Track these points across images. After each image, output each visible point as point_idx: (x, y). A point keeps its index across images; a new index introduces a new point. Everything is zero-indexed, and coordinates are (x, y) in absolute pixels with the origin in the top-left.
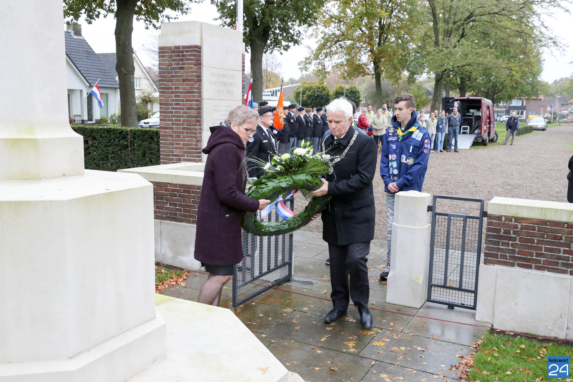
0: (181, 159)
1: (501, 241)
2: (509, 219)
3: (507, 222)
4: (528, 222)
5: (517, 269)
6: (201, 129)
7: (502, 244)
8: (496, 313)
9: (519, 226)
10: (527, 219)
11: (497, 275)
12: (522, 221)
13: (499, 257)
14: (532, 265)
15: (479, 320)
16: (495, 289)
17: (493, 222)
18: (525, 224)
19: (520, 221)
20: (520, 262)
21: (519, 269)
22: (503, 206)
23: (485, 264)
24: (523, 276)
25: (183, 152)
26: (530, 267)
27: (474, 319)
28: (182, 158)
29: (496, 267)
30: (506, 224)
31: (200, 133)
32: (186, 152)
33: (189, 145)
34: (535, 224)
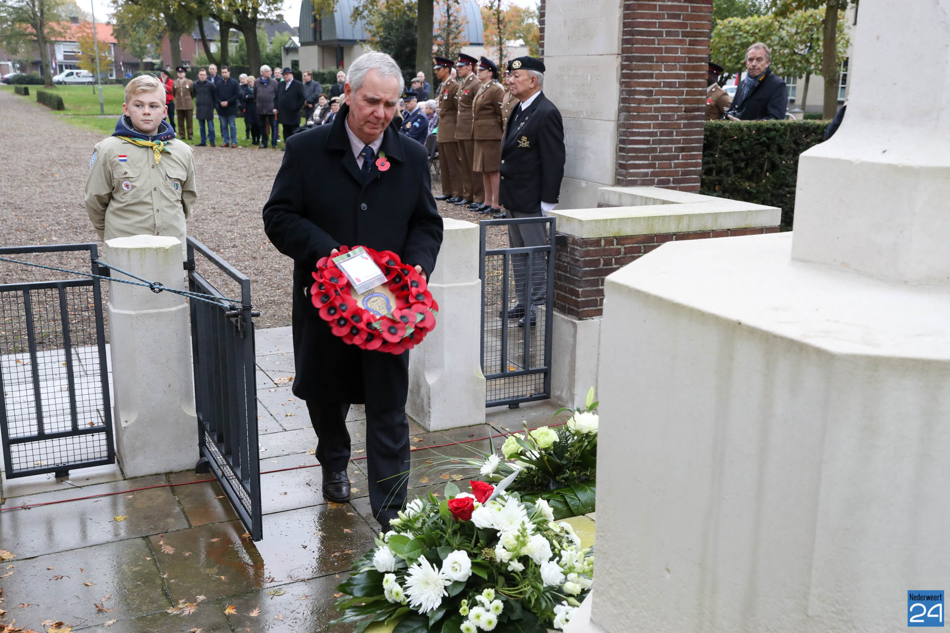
1: (600, 278)
2: (609, 241)
3: (607, 247)
4: (632, 242)
9: (622, 250)
10: (631, 237)
11: (599, 332)
12: (626, 242)
13: (598, 304)
17: (590, 250)
18: (628, 245)
19: (622, 242)
22: (601, 223)
23: (581, 319)
30: (606, 250)
34: (641, 243)
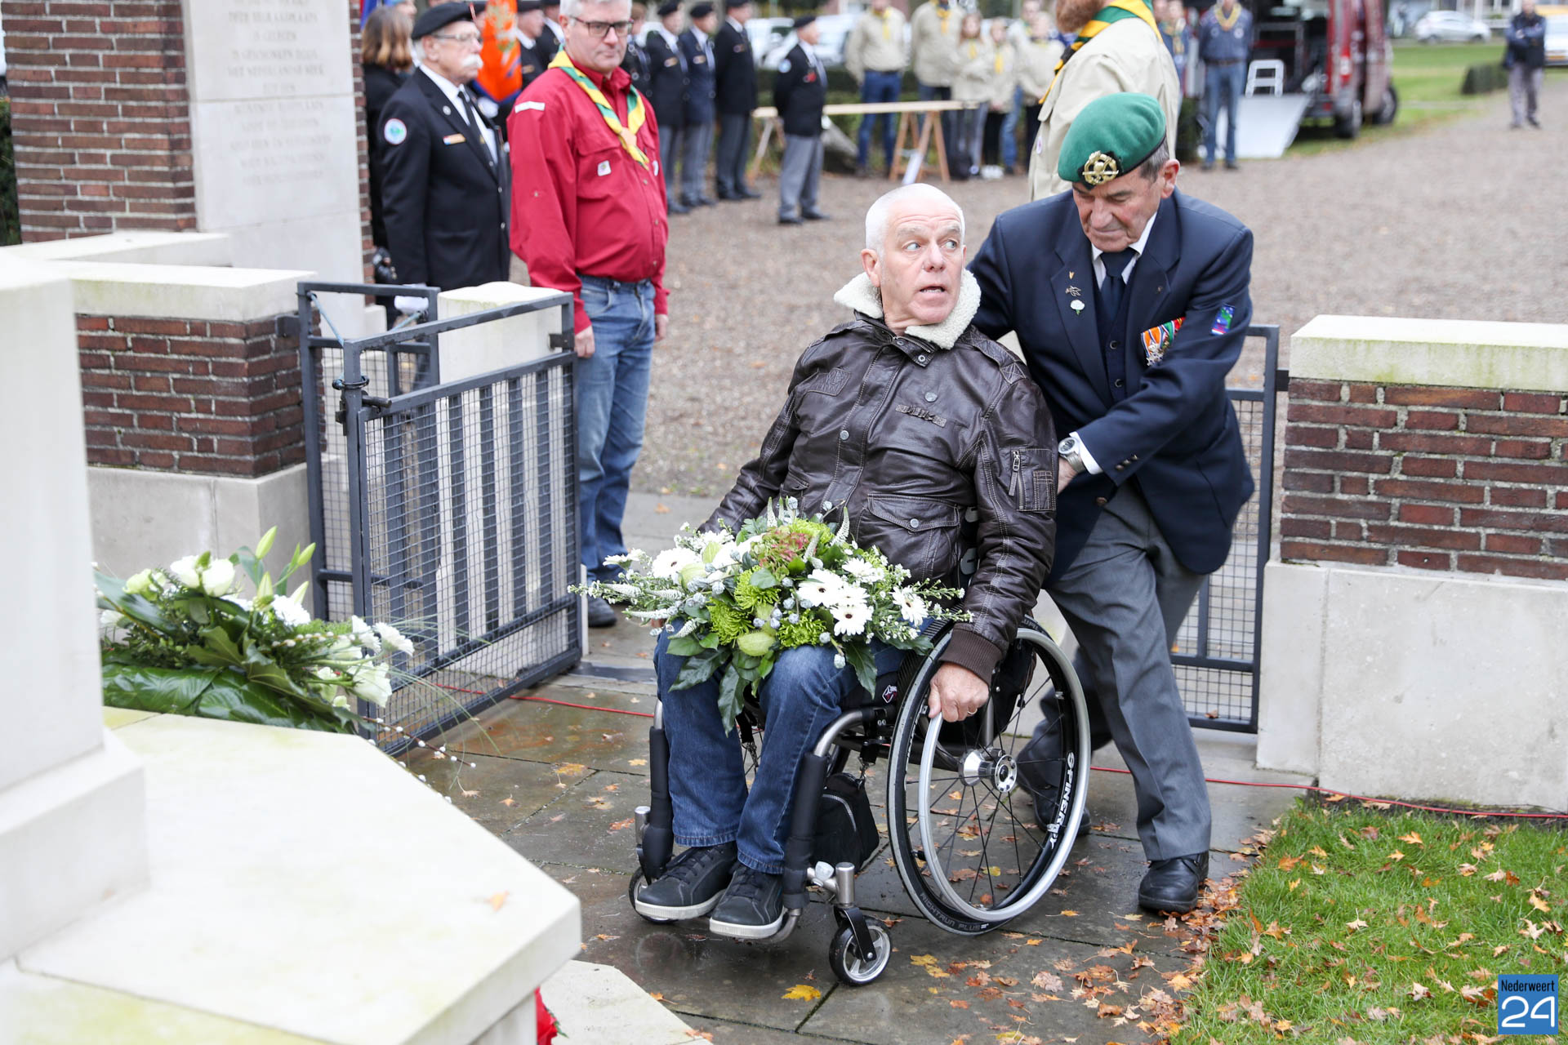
0: (109, 219)
1: (1338, 475)
2: (1365, 391)
3: (1357, 405)
4: (1433, 401)
5: (1397, 572)
6: (184, 95)
7: (1343, 484)
8: (1328, 736)
9: (1402, 417)
10: (1428, 390)
11: (1327, 599)
12: (1411, 397)
13: (1333, 533)
14: (1447, 556)
15: (1268, 765)
16: (1324, 650)
17: (1310, 407)
18: (1421, 408)
19: (1402, 399)
20: (1407, 548)
21: (1403, 572)
22: (1342, 346)
23: (1284, 561)
24: (1417, 598)
25: (118, 191)
26: (1439, 563)
27: (1252, 763)
28: (114, 215)
29: (1326, 569)
30: (1354, 410)
31: (184, 112)
32: (129, 192)
33: (139, 160)
34: (1456, 406)
